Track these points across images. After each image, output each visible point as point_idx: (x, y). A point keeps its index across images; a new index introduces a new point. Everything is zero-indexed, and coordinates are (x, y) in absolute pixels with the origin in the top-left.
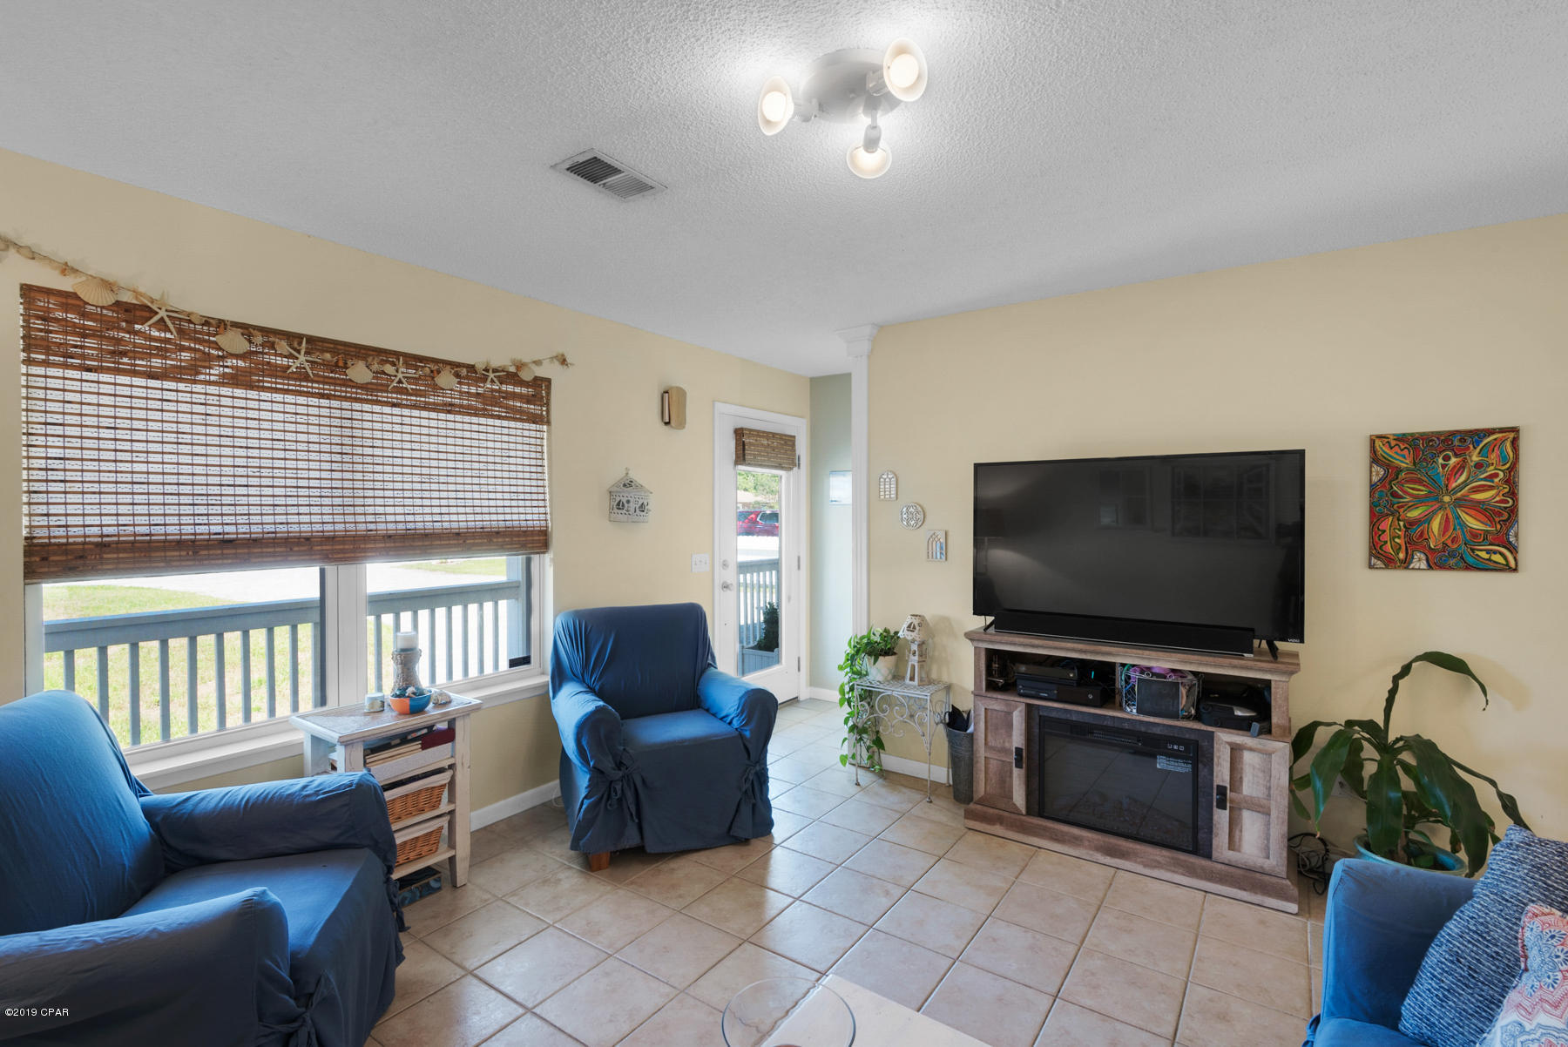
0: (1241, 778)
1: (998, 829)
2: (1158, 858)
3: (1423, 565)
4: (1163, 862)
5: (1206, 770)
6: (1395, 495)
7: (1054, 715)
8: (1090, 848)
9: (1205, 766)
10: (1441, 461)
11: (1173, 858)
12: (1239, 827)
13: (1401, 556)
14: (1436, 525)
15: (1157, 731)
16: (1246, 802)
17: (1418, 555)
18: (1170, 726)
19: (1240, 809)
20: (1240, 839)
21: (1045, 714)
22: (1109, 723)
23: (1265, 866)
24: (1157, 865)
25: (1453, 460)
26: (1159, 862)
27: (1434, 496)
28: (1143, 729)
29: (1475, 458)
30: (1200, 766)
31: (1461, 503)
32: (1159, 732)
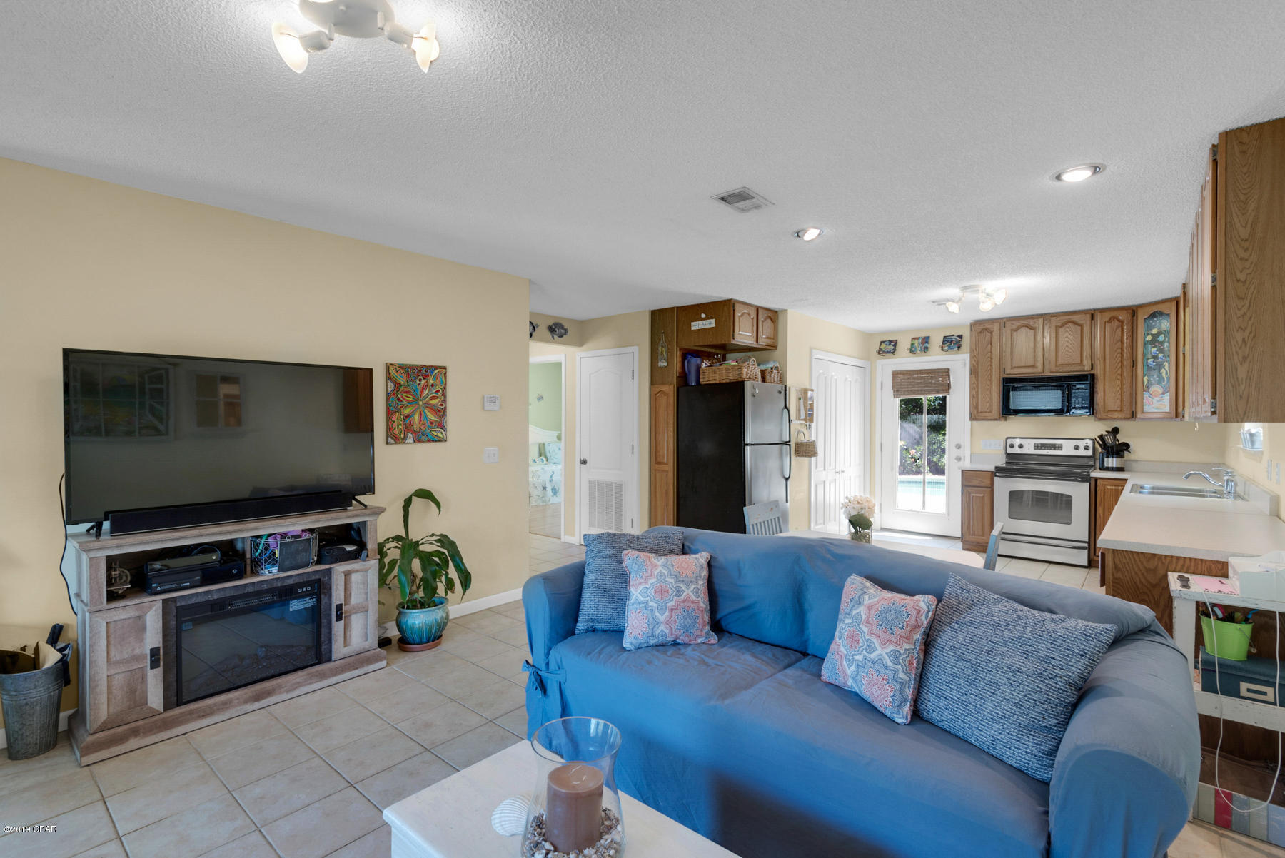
0: (350, 594)
1: (133, 743)
2: (298, 680)
3: (412, 441)
4: (301, 681)
5: (326, 598)
6: (399, 400)
7: (194, 601)
8: (240, 704)
9: (326, 595)
10: (418, 382)
11: (308, 674)
12: (349, 630)
13: (402, 436)
14: (416, 417)
15: (290, 582)
16: (354, 609)
17: (410, 435)
18: (298, 575)
19: (350, 616)
20: (350, 636)
21: (183, 603)
22: (250, 590)
23: (366, 646)
24: (299, 685)
25: (423, 382)
26: (298, 683)
27: (414, 402)
28: (279, 584)
29: (432, 382)
30: (322, 596)
31: (427, 405)
32: (292, 583)
